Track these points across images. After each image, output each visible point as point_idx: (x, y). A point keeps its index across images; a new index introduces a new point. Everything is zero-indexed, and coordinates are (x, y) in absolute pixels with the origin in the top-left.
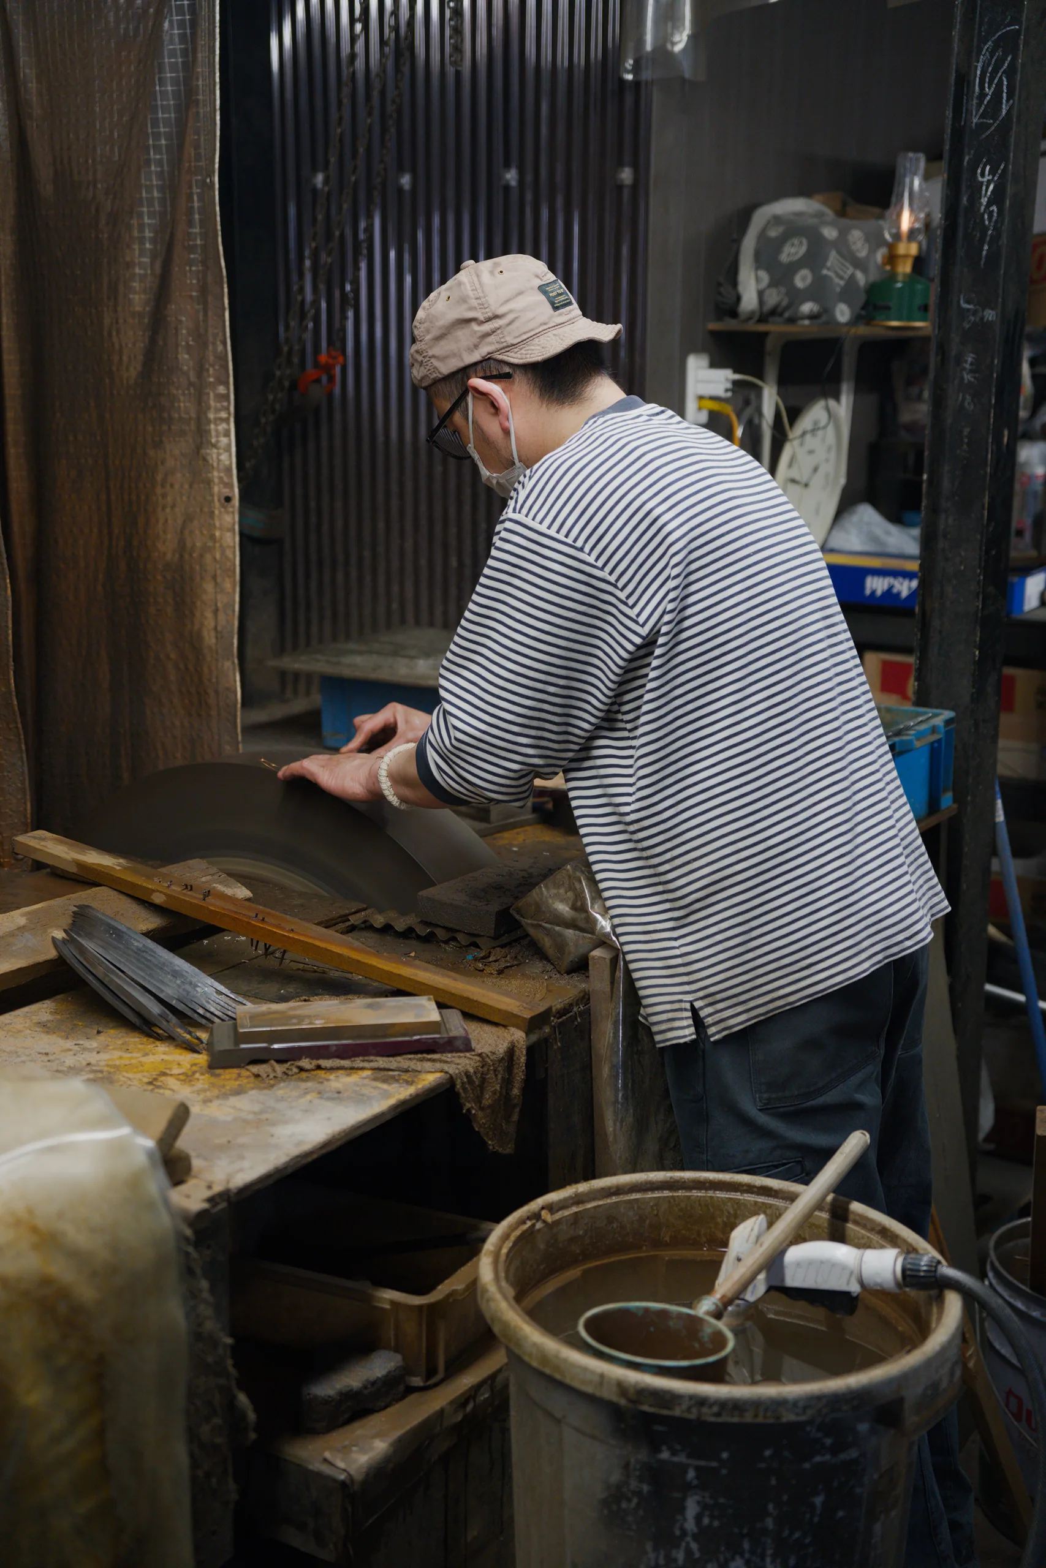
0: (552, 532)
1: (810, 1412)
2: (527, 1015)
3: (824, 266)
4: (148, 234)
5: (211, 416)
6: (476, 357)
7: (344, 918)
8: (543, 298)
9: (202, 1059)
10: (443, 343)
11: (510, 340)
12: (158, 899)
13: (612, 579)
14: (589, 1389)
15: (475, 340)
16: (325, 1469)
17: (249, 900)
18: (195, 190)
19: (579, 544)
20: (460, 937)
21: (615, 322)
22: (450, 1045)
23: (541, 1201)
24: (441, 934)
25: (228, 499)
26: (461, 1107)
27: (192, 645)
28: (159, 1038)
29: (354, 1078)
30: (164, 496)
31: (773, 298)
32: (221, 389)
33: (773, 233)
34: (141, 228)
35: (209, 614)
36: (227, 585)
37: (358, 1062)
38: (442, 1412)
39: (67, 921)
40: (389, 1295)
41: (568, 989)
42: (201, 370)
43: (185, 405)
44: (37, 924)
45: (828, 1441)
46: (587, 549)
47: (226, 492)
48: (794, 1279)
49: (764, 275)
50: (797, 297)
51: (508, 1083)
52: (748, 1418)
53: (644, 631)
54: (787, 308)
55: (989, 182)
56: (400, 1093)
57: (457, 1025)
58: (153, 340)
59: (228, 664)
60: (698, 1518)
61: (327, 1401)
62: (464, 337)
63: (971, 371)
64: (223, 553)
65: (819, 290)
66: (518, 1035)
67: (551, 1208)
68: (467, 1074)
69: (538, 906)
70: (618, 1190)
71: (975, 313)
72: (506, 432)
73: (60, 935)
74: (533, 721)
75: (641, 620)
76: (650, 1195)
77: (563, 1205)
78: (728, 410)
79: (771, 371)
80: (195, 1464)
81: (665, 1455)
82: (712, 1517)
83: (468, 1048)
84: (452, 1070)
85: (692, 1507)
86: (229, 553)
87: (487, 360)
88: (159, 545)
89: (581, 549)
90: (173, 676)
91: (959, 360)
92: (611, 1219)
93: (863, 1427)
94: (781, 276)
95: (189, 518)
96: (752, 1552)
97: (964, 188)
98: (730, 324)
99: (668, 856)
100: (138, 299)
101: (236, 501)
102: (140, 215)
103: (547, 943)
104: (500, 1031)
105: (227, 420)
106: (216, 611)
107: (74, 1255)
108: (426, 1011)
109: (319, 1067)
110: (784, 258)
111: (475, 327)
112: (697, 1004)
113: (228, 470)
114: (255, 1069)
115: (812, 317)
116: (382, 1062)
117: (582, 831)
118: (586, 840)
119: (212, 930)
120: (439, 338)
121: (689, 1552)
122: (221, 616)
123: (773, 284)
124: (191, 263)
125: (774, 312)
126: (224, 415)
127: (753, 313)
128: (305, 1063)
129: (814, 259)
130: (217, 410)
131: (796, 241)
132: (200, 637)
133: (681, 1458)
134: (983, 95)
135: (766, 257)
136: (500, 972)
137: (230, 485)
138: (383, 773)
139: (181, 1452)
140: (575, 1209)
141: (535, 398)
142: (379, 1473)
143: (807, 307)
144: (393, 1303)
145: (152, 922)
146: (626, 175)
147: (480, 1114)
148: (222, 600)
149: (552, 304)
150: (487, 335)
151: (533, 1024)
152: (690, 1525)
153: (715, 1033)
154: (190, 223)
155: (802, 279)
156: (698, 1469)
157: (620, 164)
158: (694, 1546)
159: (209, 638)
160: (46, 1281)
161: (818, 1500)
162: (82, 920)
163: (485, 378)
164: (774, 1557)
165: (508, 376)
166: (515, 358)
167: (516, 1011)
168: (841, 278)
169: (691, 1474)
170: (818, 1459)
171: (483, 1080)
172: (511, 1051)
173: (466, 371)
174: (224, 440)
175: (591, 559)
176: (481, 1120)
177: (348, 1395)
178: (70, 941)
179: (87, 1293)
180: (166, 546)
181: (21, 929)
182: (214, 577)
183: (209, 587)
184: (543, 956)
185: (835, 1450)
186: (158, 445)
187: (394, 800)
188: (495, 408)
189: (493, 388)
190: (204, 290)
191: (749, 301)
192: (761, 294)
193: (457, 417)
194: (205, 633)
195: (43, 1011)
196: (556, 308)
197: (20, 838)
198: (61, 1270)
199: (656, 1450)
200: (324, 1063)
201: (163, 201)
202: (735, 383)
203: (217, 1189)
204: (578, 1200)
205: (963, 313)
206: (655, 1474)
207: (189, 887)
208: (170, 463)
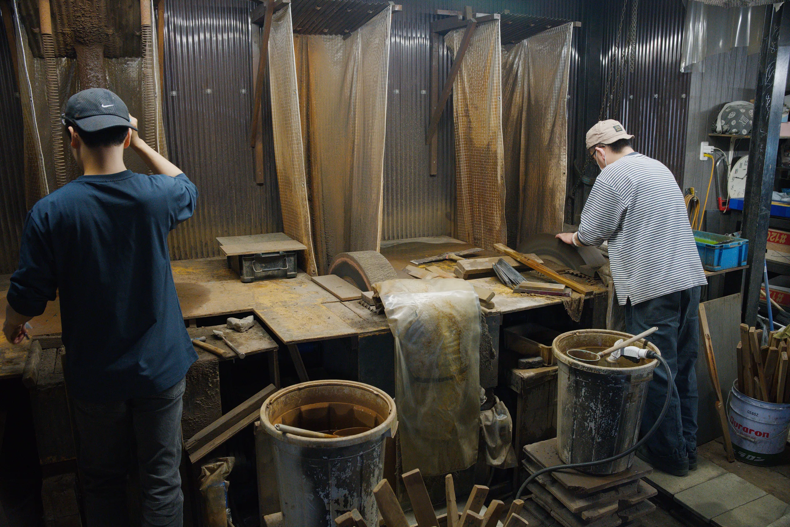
0: (606, 183)
1: (607, 373)
2: (586, 291)
3: (740, 119)
4: (552, 112)
5: (562, 154)
6: (597, 142)
7: (564, 271)
8: (614, 129)
9: (512, 291)
10: (591, 139)
11: (605, 139)
12: (519, 260)
13: (619, 194)
14: (563, 362)
15: (597, 138)
16: (519, 375)
17: (542, 264)
18: (562, 102)
19: (611, 185)
20: (587, 277)
21: (631, 134)
22: (565, 295)
23: (577, 331)
24: (583, 276)
25: (564, 173)
26: (565, 308)
27: (553, 207)
28: (507, 286)
29: (542, 298)
30: (551, 172)
31: (726, 128)
32: (564, 148)
33: (727, 111)
34: (551, 110)
35: (558, 200)
36: (563, 194)
37: (544, 296)
38: (549, 371)
39: (497, 261)
40: (541, 345)
41: (603, 289)
42: (560, 143)
43: (556, 151)
44: (490, 261)
45: (614, 382)
46: (613, 187)
47: (564, 172)
48: (626, 354)
49: (724, 122)
50: (732, 127)
51: (579, 306)
52: (593, 372)
53: (626, 206)
54: (729, 131)
55: (769, 100)
56: (549, 302)
57: (568, 291)
58: (551, 136)
59: (562, 213)
60: (585, 393)
61: (523, 363)
62: (595, 138)
63: (762, 149)
64: (562, 186)
65: (737, 126)
66: (583, 296)
67: (579, 333)
68: (567, 301)
69: (602, 270)
70: (597, 332)
71: (764, 133)
72: (604, 160)
73: (494, 264)
74: (600, 226)
75: (625, 204)
76: (605, 334)
77: (583, 333)
78: (712, 157)
79: (732, 148)
80: (481, 358)
81: (578, 378)
82: (587, 393)
83: (569, 296)
84: (563, 300)
85: (583, 391)
86: (563, 186)
87: (600, 143)
88: (549, 184)
89: (612, 187)
90: (549, 215)
91: (759, 146)
92: (595, 338)
93: (623, 381)
94: (728, 122)
95: (555, 178)
96: (595, 402)
97: (762, 101)
98: (715, 134)
99: (627, 260)
100: (549, 127)
101: (566, 174)
102: (551, 108)
103: (603, 279)
104: (578, 294)
105: (565, 155)
106: (559, 200)
107: (457, 311)
108: (562, 287)
109: (535, 295)
110: (729, 117)
111: (597, 136)
112: (629, 296)
113: (565, 167)
114: (521, 294)
115: (736, 133)
116: (549, 296)
117: (609, 252)
118: (609, 254)
119: (532, 269)
120: (590, 138)
121: (582, 400)
122: (561, 201)
123: (726, 124)
124: (560, 118)
125: (726, 131)
126: (565, 153)
127: (720, 131)
128: (532, 294)
129: (737, 117)
130: (563, 152)
131: (733, 113)
132: (556, 206)
133: (581, 379)
134: (768, 77)
135: (724, 118)
136: (592, 285)
137: (565, 170)
138: (573, 237)
139: (478, 355)
140: (586, 334)
141: (611, 152)
142: (530, 378)
143: (734, 130)
144: (542, 347)
145: (516, 264)
146: (684, 96)
147: (570, 311)
148: (561, 197)
149: (616, 130)
150: (600, 138)
151: (587, 294)
152: (583, 394)
153: (633, 304)
154: (560, 110)
155: (733, 123)
156: (585, 382)
157: (682, 93)
158: (583, 399)
159: (558, 206)
160: (451, 314)
161: (611, 394)
162: (500, 262)
163: (599, 147)
164: (600, 404)
165: (604, 147)
166: (606, 143)
167: (584, 290)
168: (745, 123)
169: (584, 383)
170: (611, 385)
171: (572, 304)
172: (580, 299)
173: (595, 146)
174: (564, 160)
175: (614, 189)
176: (570, 312)
177: (529, 363)
178: (495, 265)
179: (459, 318)
180: (550, 184)
181: (486, 261)
182: (560, 192)
183: (558, 194)
184: (603, 283)
185: (615, 384)
186: (550, 160)
187: (576, 244)
188: (602, 155)
189: (601, 150)
190: (562, 125)
191: (719, 128)
192: (722, 126)
193: (594, 156)
194: (557, 205)
195: (488, 279)
196: (617, 131)
197: (495, 245)
198: (454, 313)
199: (577, 377)
200: (536, 295)
201: (556, 104)
202: (714, 150)
203: (498, 311)
204: (587, 332)
205: (761, 134)
206: (577, 382)
207: (526, 258)
208: (552, 164)
